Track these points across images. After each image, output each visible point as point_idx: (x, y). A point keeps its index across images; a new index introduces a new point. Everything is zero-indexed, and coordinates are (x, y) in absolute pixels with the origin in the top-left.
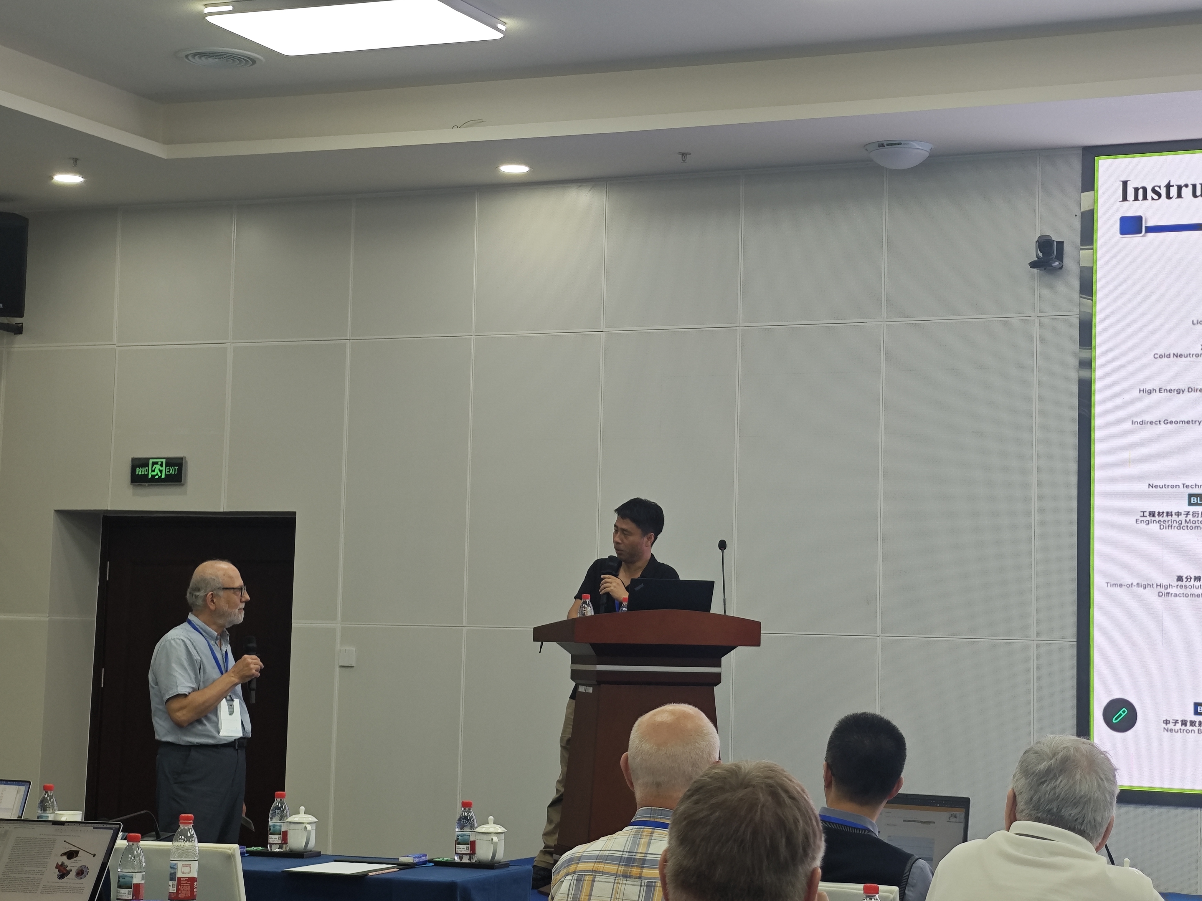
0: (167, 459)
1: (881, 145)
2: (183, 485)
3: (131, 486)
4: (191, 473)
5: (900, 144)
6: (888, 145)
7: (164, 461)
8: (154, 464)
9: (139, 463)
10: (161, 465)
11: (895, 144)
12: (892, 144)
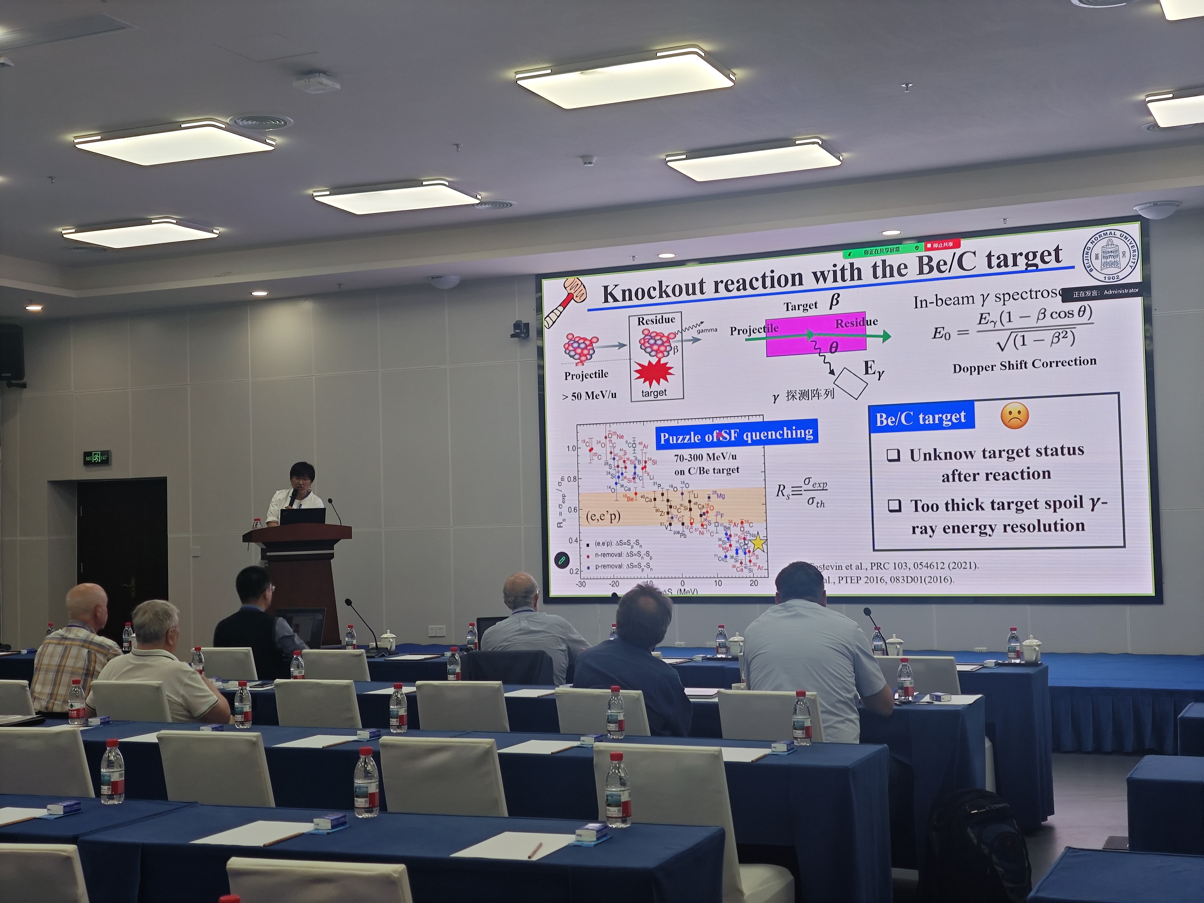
0: (102, 452)
1: (433, 278)
2: (110, 465)
3: (84, 467)
4: (114, 459)
5: (442, 277)
6: (436, 277)
7: (100, 453)
8: (95, 454)
9: (87, 454)
10: (99, 455)
11: (439, 277)
12: (438, 277)
